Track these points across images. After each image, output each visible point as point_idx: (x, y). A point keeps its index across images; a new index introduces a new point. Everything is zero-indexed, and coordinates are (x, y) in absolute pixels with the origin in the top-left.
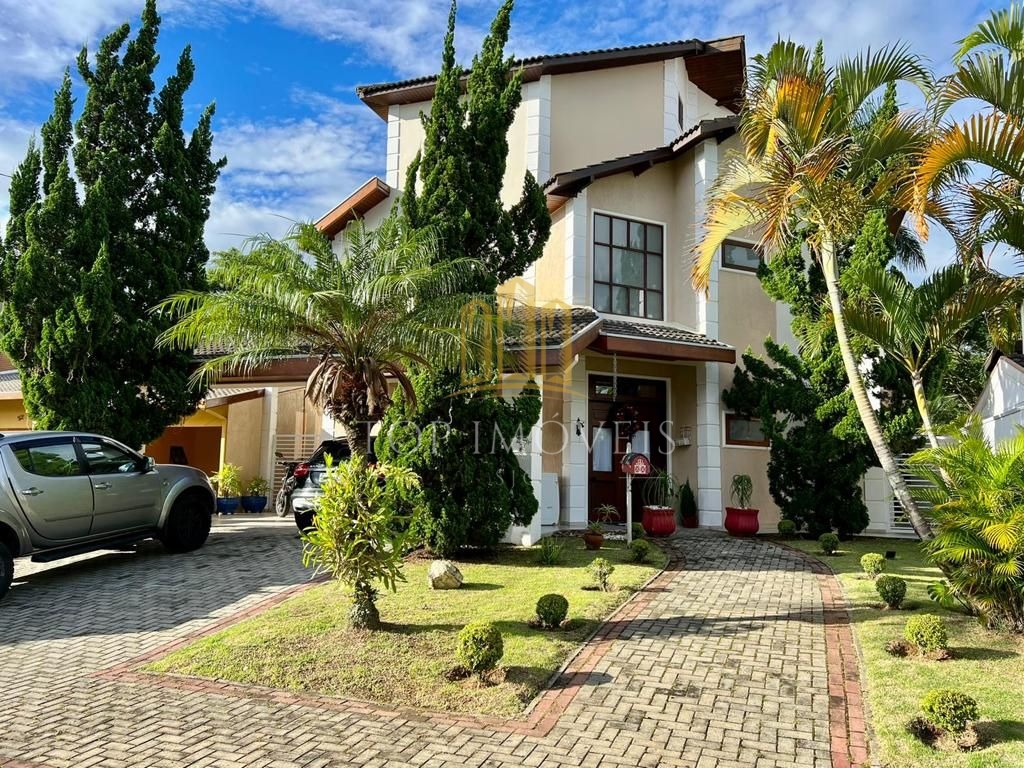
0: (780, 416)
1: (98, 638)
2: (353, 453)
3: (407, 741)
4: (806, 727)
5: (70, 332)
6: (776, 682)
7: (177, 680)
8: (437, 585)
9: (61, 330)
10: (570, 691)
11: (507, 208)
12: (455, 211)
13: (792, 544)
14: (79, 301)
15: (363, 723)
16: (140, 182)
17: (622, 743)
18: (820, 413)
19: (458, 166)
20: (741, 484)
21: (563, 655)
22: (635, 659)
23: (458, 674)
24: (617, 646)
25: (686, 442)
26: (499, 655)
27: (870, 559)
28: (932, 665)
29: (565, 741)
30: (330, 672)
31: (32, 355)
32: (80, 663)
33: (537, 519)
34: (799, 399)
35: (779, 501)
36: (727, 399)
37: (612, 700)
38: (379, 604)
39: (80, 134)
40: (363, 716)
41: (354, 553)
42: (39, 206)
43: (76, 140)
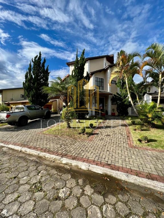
0: (118, 101)
1: (37, 129)
2: (66, 107)
3: (74, 142)
4: (124, 140)
5: (33, 93)
6: (120, 134)
7: (46, 134)
8: (77, 122)
9: (32, 93)
10: (94, 136)
11: (85, 76)
12: (78, 77)
13: (119, 117)
14: (34, 89)
15: (68, 140)
16: (40, 75)
17: (101, 142)
18: (123, 101)
19: (78, 71)
20: (113, 110)
21: (93, 131)
22: (102, 131)
23: (80, 133)
24: (99, 130)
25: (106, 105)
26: (85, 131)
27: (130, 118)
28: (140, 132)
29: (94, 142)
30: (64, 133)
31: (29, 96)
32: (35, 132)
33: (89, 114)
34: (120, 99)
35: (118, 112)
36: (112, 100)
37: (99, 137)
38: (70, 125)
39: (33, 69)
40: (68, 139)
41: (67, 119)
42: (28, 78)
43: (32, 70)
